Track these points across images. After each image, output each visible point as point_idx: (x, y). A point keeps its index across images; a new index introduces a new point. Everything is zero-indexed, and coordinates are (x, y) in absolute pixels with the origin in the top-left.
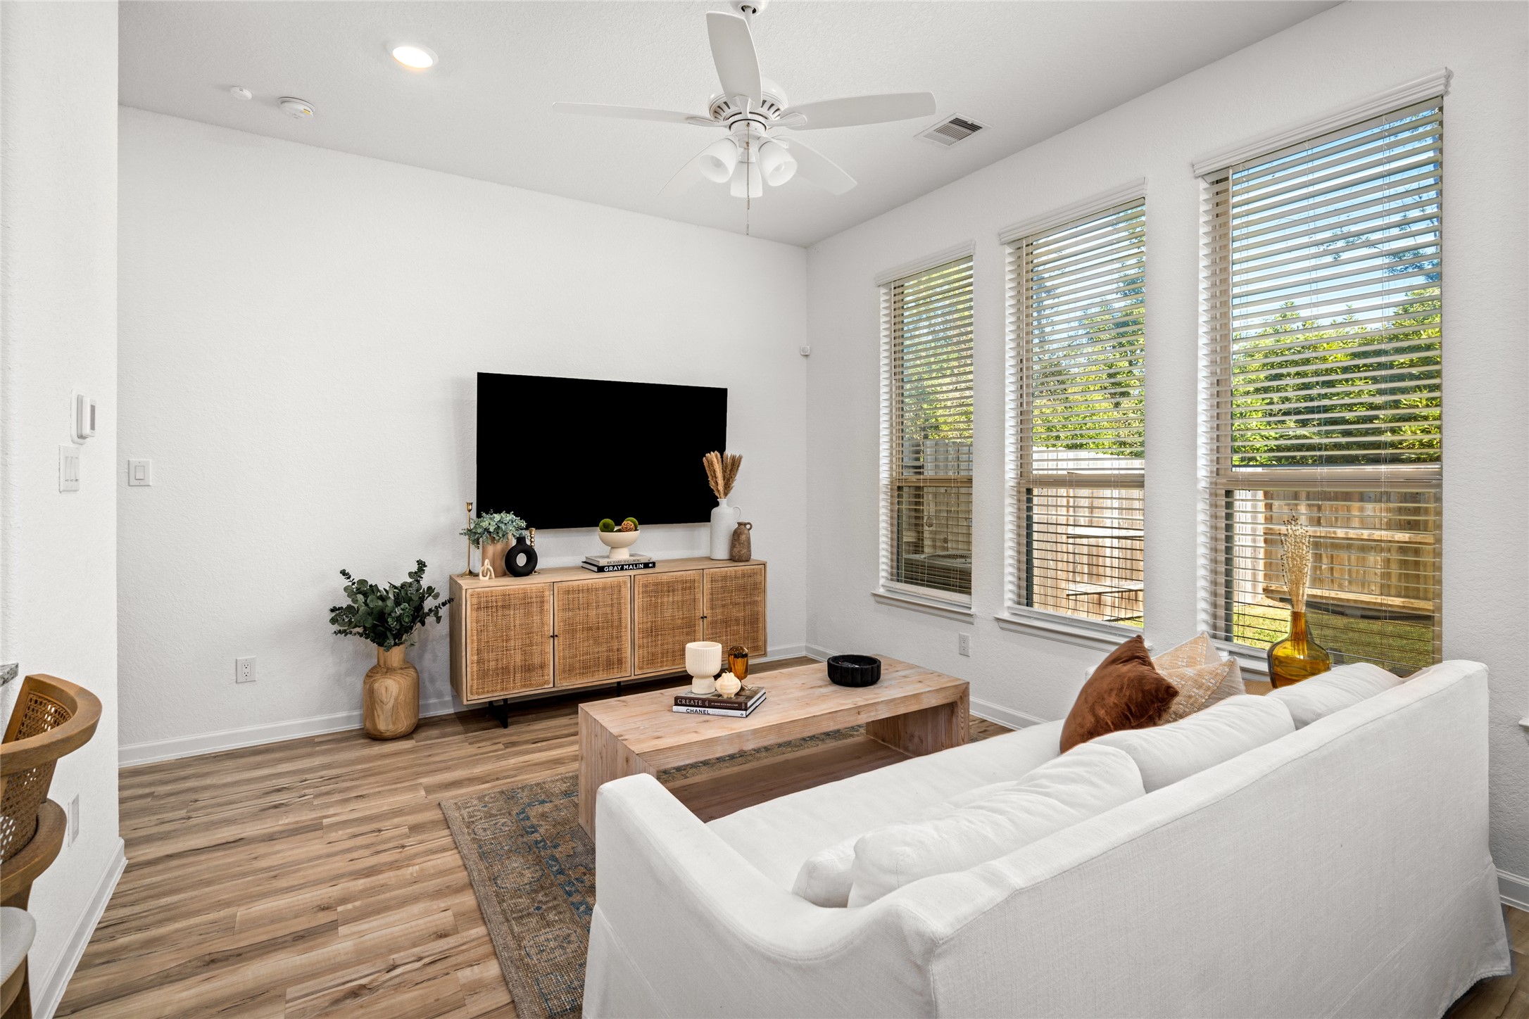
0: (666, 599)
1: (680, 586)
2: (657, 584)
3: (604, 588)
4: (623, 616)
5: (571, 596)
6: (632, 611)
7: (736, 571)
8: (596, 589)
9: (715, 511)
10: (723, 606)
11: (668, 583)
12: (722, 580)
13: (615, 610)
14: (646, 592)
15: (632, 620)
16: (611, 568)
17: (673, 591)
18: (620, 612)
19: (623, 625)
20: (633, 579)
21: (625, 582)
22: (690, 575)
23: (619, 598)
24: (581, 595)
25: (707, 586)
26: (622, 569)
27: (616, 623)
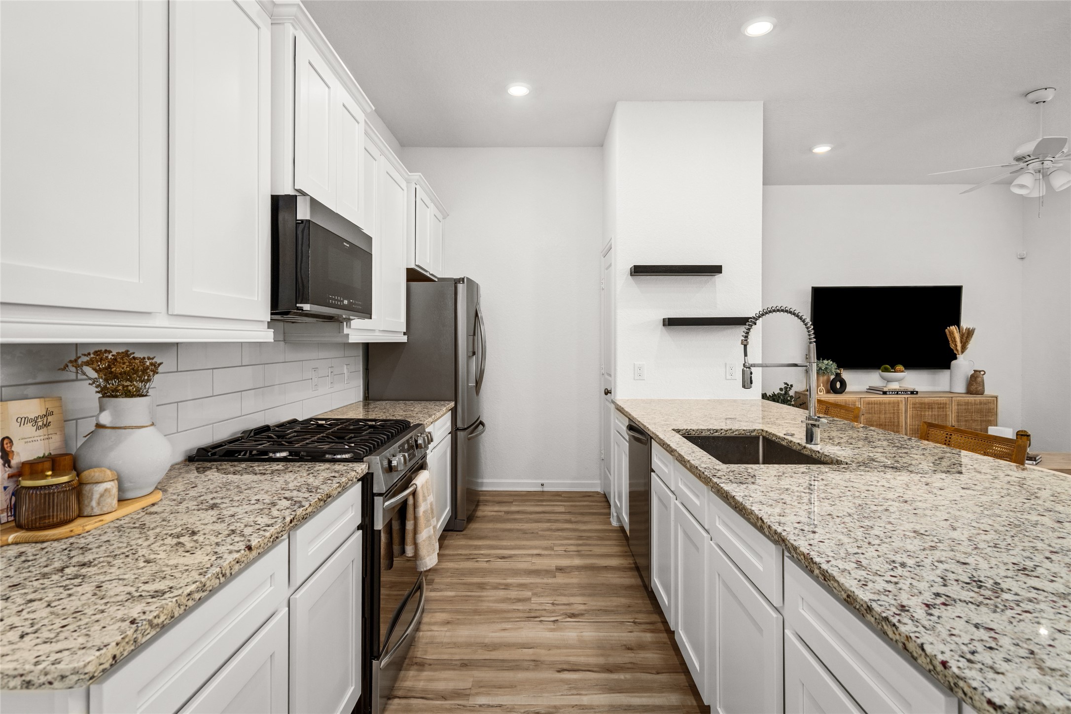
0: (927, 413)
1: (936, 406)
2: (921, 404)
3: (889, 403)
4: (900, 420)
5: (870, 406)
6: (906, 417)
7: (975, 400)
8: (885, 404)
9: (954, 362)
10: (966, 421)
11: (928, 403)
12: (965, 405)
13: (896, 416)
14: (915, 408)
15: (906, 423)
16: (891, 393)
17: (932, 408)
18: (898, 418)
19: (900, 425)
20: (907, 400)
21: (902, 401)
22: (943, 400)
23: (898, 410)
24: (876, 406)
25: (955, 407)
26: (897, 394)
27: (896, 424)
